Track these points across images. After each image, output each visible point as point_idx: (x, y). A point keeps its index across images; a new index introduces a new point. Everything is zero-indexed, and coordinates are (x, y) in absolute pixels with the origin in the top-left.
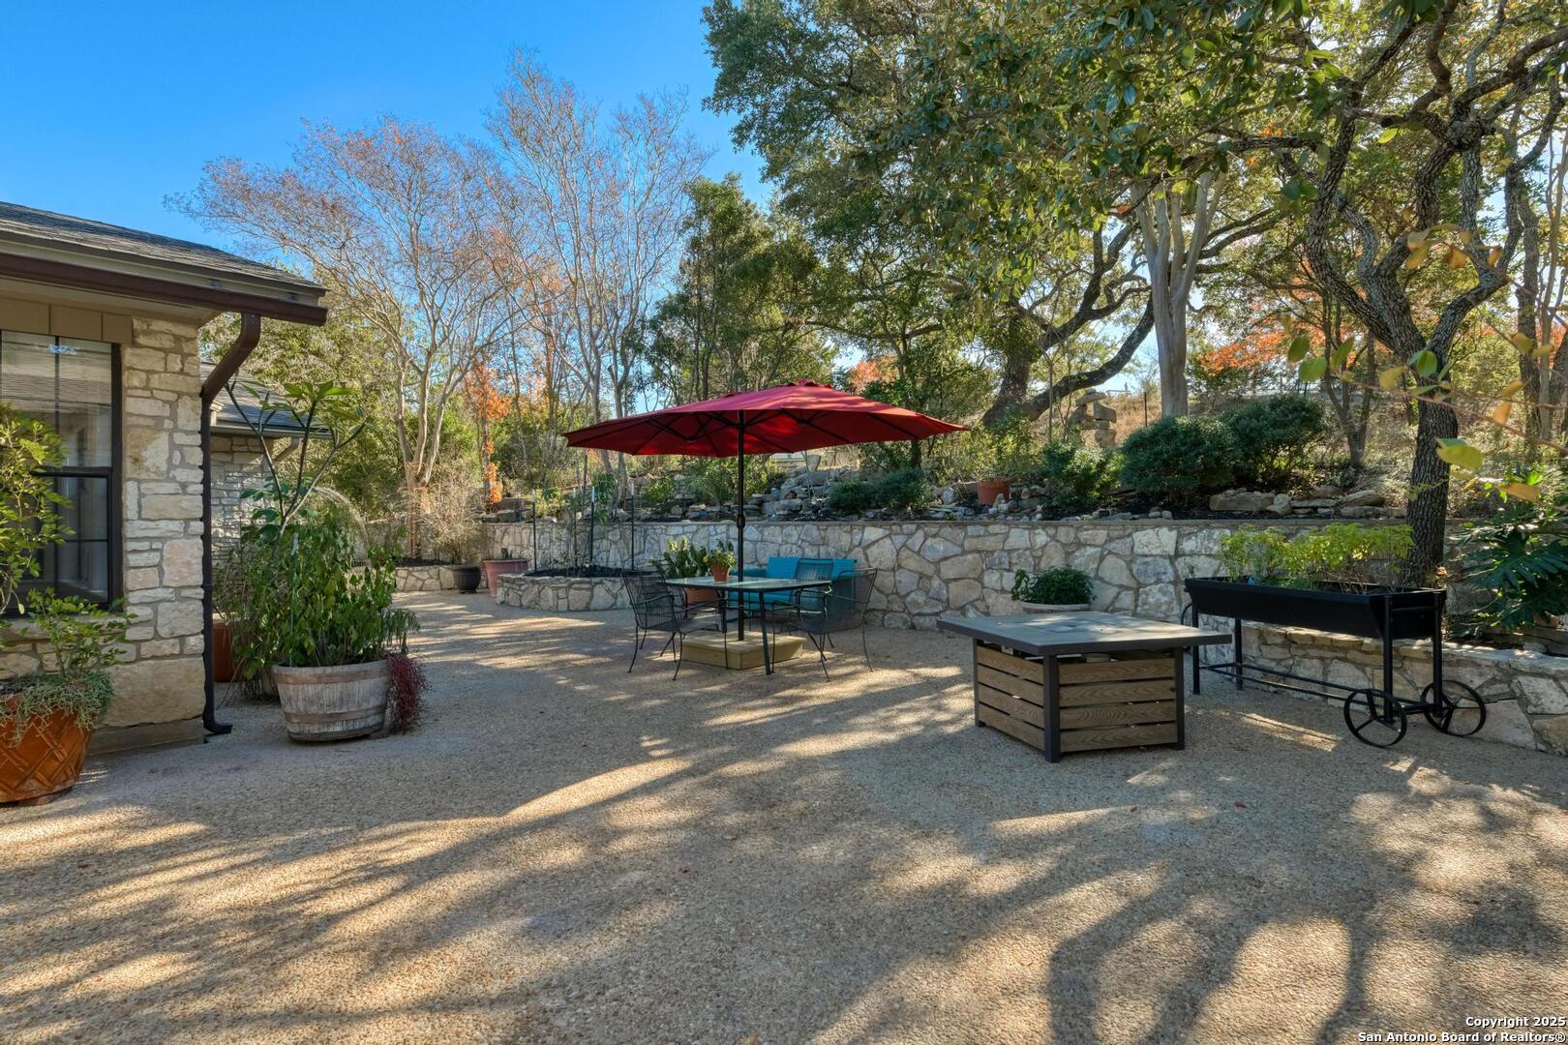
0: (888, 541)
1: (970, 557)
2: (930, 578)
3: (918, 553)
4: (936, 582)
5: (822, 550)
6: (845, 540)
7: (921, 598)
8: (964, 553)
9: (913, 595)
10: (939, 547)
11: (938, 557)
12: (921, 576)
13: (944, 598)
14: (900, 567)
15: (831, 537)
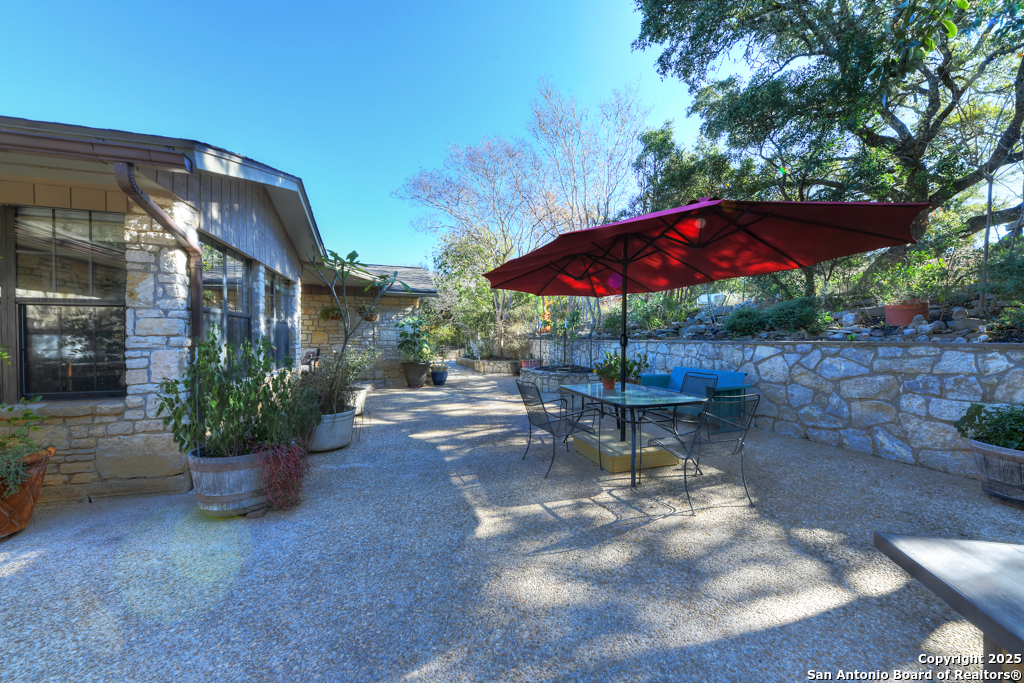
0: (780, 359)
1: (881, 378)
2: (828, 395)
3: (814, 371)
4: (835, 400)
5: (717, 363)
6: (737, 356)
7: (816, 413)
8: (873, 373)
9: (806, 409)
10: (841, 366)
11: (837, 375)
12: (816, 392)
13: (847, 415)
14: (792, 381)
15: (725, 353)
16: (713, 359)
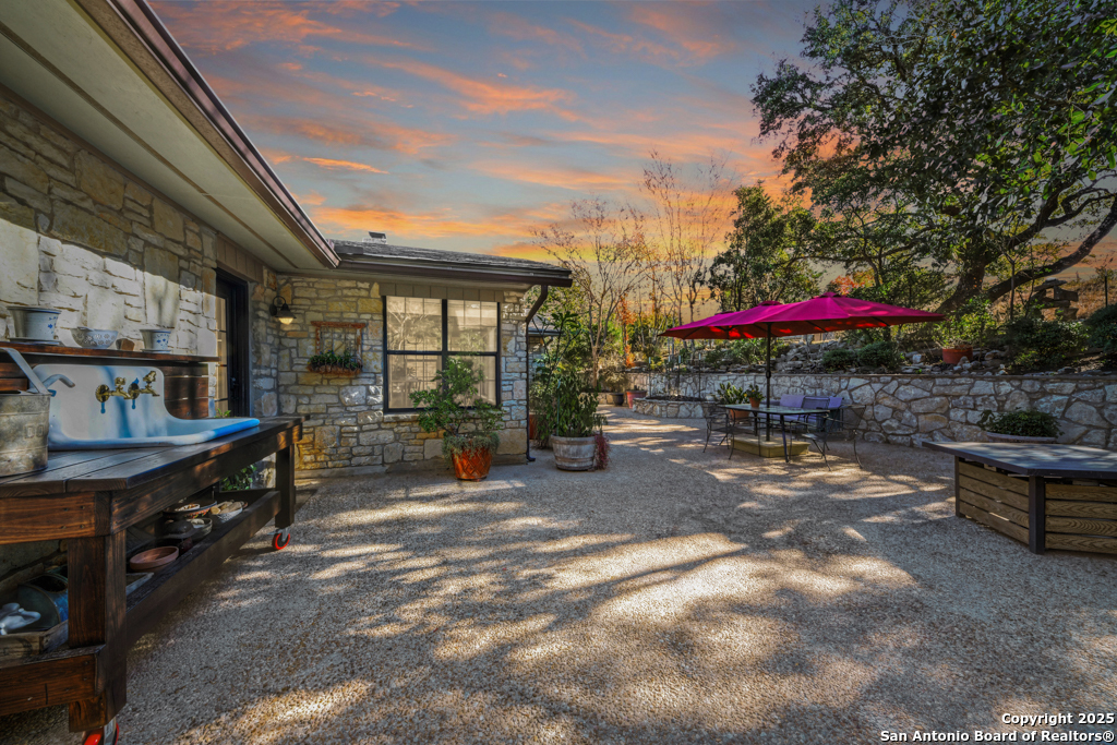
0: (868, 387)
1: (938, 399)
2: (903, 411)
3: (893, 395)
4: (907, 415)
5: (818, 391)
6: (835, 385)
7: (895, 424)
8: (933, 396)
9: (888, 422)
10: (912, 392)
11: (909, 398)
12: (895, 410)
13: (915, 425)
14: (877, 403)
15: (825, 383)
16: (815, 388)
